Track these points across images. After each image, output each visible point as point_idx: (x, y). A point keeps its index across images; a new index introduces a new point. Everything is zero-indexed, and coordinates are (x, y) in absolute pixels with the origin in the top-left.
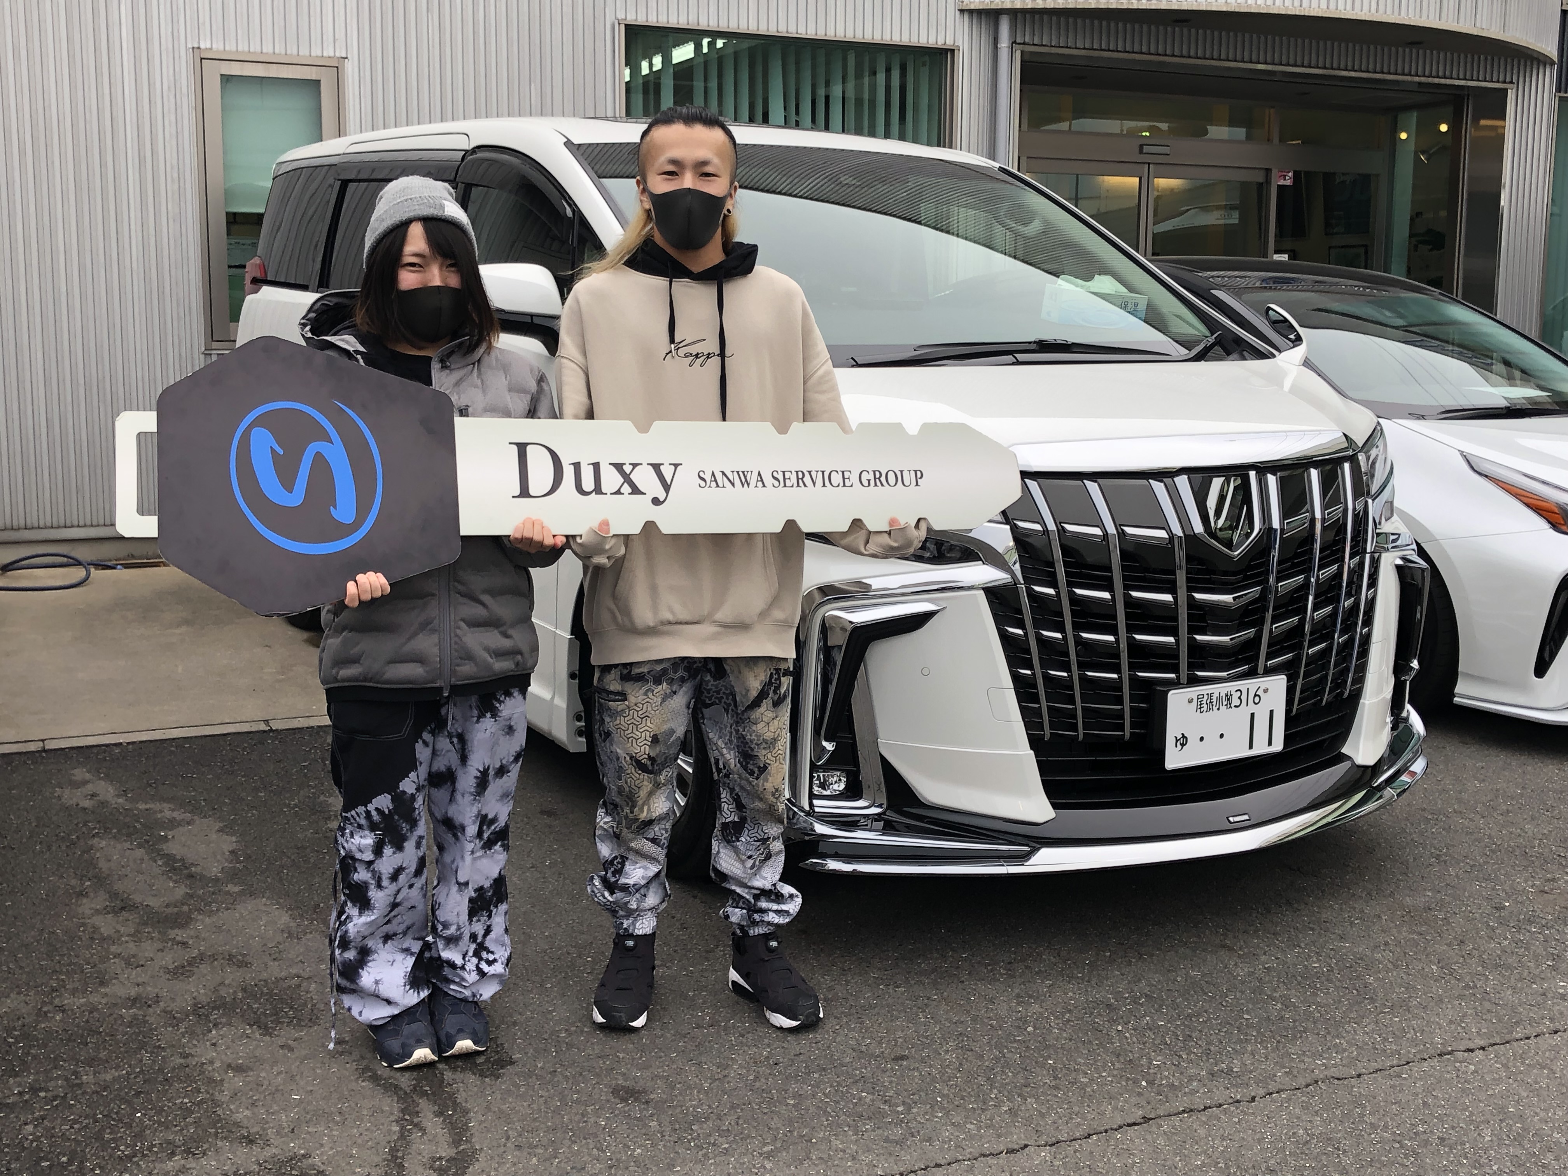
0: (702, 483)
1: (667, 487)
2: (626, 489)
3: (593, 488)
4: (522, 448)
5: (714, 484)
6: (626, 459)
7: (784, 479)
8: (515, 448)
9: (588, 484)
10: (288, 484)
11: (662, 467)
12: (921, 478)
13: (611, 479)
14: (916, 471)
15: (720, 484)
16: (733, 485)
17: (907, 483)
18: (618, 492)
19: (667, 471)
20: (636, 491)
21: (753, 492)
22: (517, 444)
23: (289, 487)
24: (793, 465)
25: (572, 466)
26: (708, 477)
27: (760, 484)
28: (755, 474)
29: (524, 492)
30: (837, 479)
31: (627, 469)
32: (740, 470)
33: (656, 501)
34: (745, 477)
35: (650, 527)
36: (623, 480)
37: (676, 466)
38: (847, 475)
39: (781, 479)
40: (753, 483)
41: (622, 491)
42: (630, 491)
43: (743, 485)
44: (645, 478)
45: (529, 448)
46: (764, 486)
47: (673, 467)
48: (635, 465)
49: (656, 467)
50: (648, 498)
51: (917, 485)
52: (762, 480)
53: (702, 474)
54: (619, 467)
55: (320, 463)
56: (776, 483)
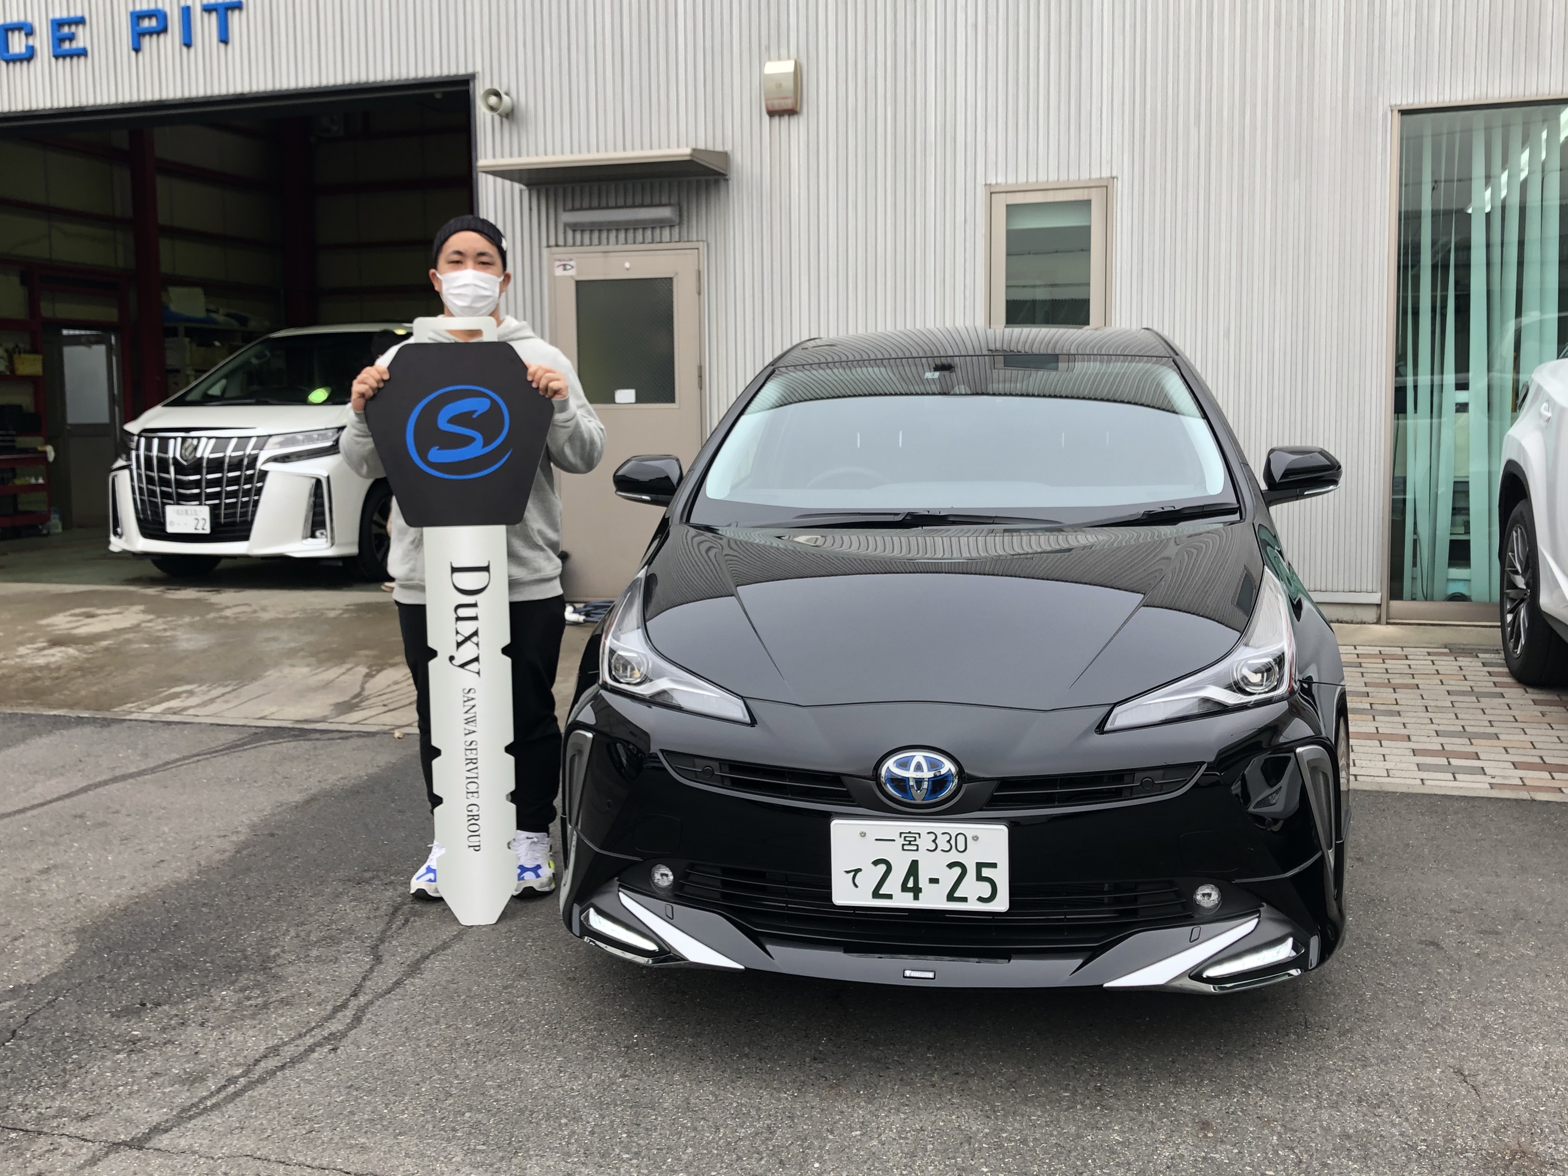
0: (466, 691)
2: (460, 638)
3: (460, 616)
4: (486, 569)
5: (466, 699)
6: (481, 638)
7: (471, 749)
8: (485, 565)
9: (462, 612)
10: (455, 420)
11: (475, 664)
12: (475, 850)
13: (467, 628)
14: (479, 846)
15: (466, 704)
16: (466, 712)
17: (471, 839)
18: (457, 633)
19: (474, 666)
20: (459, 644)
21: (461, 727)
22: (488, 566)
23: (453, 420)
24: (482, 756)
25: (473, 602)
26: (471, 695)
27: (467, 732)
28: (474, 729)
29: (454, 570)
30: (472, 788)
31: (475, 639)
32: (478, 718)
33: (452, 658)
34: (472, 722)
35: (433, 654)
36: (467, 635)
37: (478, 673)
38: (475, 795)
39: (471, 747)
40: (467, 726)
41: (459, 635)
42: (459, 641)
43: (466, 720)
44: (468, 651)
45: (485, 574)
46: (466, 735)
47: (477, 671)
48: (477, 644)
49: (476, 659)
50: (454, 653)
52: (469, 733)
53: (472, 691)
54: (475, 633)
55: (469, 440)
56: (468, 743)
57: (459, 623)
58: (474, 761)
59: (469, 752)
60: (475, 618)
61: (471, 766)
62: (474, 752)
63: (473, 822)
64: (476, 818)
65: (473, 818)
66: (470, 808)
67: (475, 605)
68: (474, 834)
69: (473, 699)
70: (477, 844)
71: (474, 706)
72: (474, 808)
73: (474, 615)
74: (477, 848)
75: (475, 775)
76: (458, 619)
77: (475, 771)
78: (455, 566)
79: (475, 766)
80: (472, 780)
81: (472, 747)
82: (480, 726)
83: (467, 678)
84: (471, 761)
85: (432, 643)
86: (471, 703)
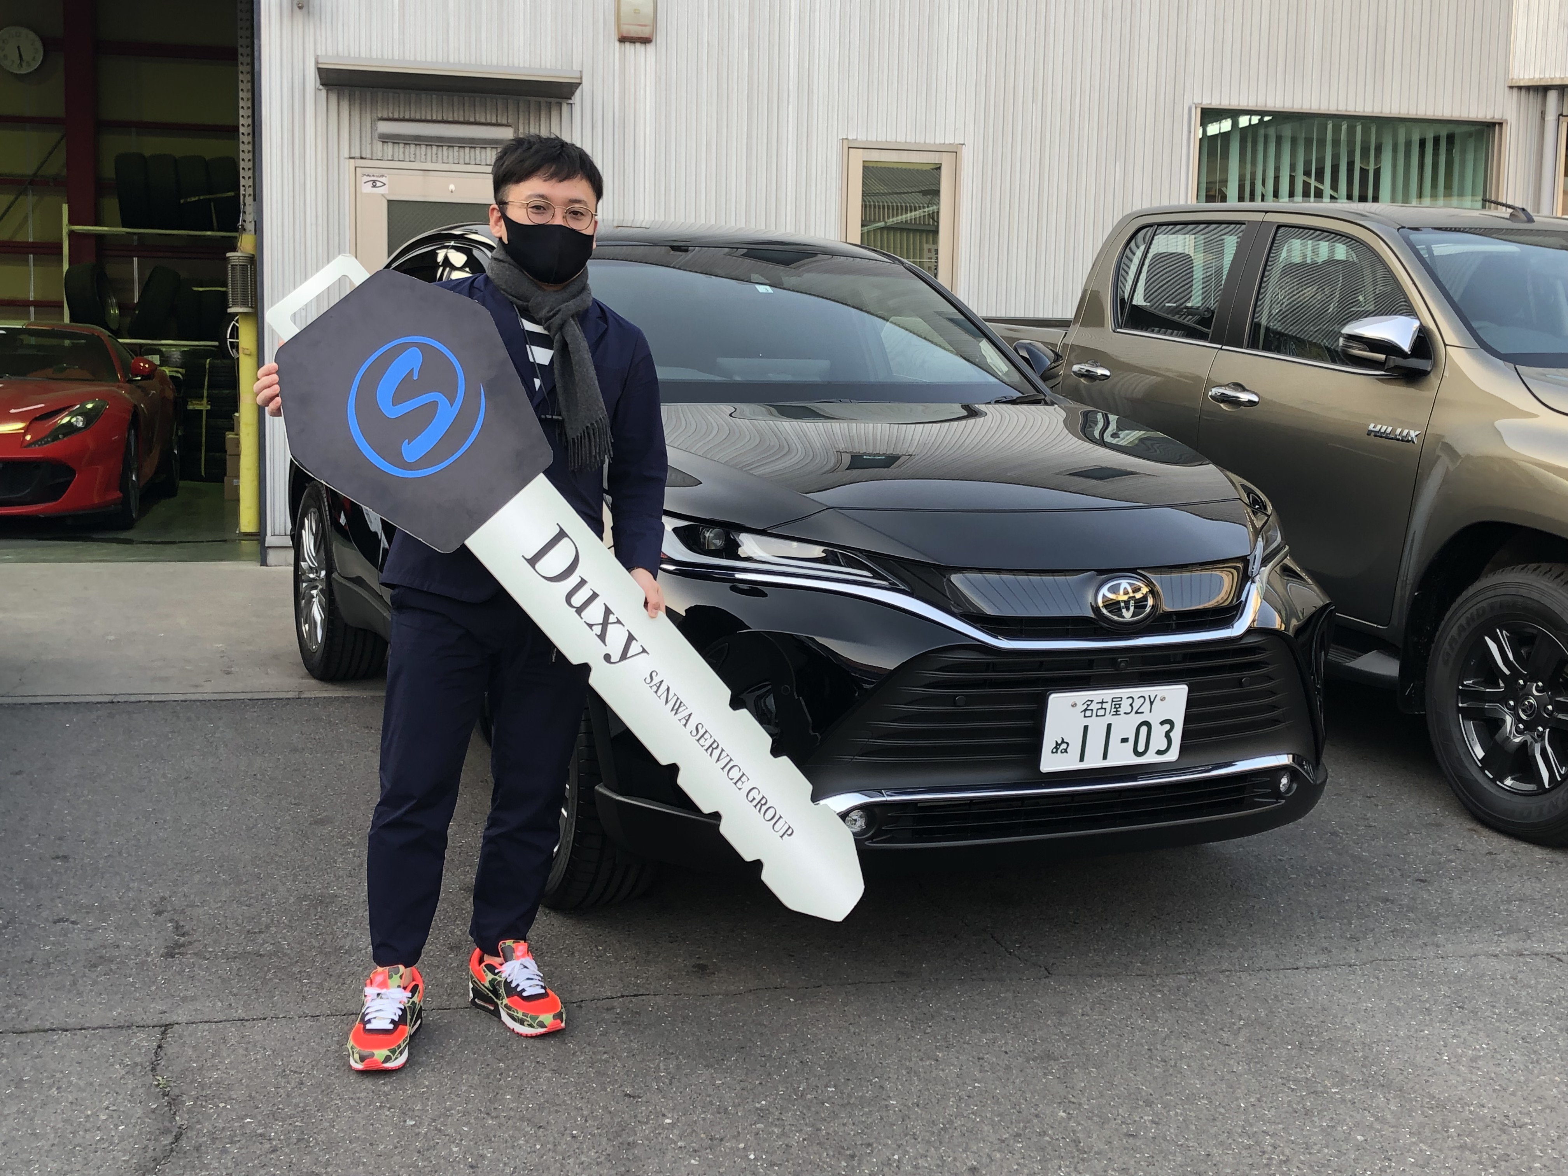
0: (648, 680)
1: (624, 656)
2: (598, 630)
3: (579, 606)
4: (562, 534)
5: (655, 688)
6: (618, 612)
7: (702, 736)
8: (557, 531)
9: (578, 600)
10: (399, 397)
11: (634, 642)
12: (789, 835)
13: (595, 613)
14: (789, 827)
15: (659, 693)
17: (777, 827)
18: (591, 626)
19: (634, 648)
20: (602, 637)
21: (674, 720)
22: (561, 529)
23: (397, 399)
24: (717, 733)
25: (580, 579)
26: (656, 680)
27: (684, 721)
28: (687, 713)
29: (533, 561)
30: (735, 774)
31: (612, 619)
32: (681, 699)
33: (607, 658)
34: (679, 706)
35: (586, 669)
36: (601, 622)
37: (644, 651)
38: (744, 779)
39: (699, 733)
40: (680, 716)
41: (594, 627)
42: (599, 633)
43: (672, 710)
44: (616, 637)
45: (566, 539)
46: (685, 725)
47: (641, 650)
48: (619, 622)
49: (631, 638)
50: (604, 650)
51: (782, 837)
52: (687, 721)
53: (654, 674)
55: (433, 406)
56: (694, 733)
57: (582, 615)
58: (715, 746)
59: (702, 741)
60: (595, 596)
61: (716, 753)
62: (705, 736)
63: (764, 808)
64: (763, 802)
65: (761, 804)
66: (750, 798)
67: (583, 582)
68: (775, 819)
69: (661, 682)
70: (786, 827)
71: (668, 689)
72: (754, 793)
73: (592, 593)
74: (789, 832)
75: (728, 759)
76: (579, 610)
77: (724, 754)
78: (529, 557)
79: (719, 750)
80: (729, 767)
81: (701, 732)
82: (691, 704)
83: (638, 665)
84: (711, 748)
85: (575, 659)
86: (663, 688)
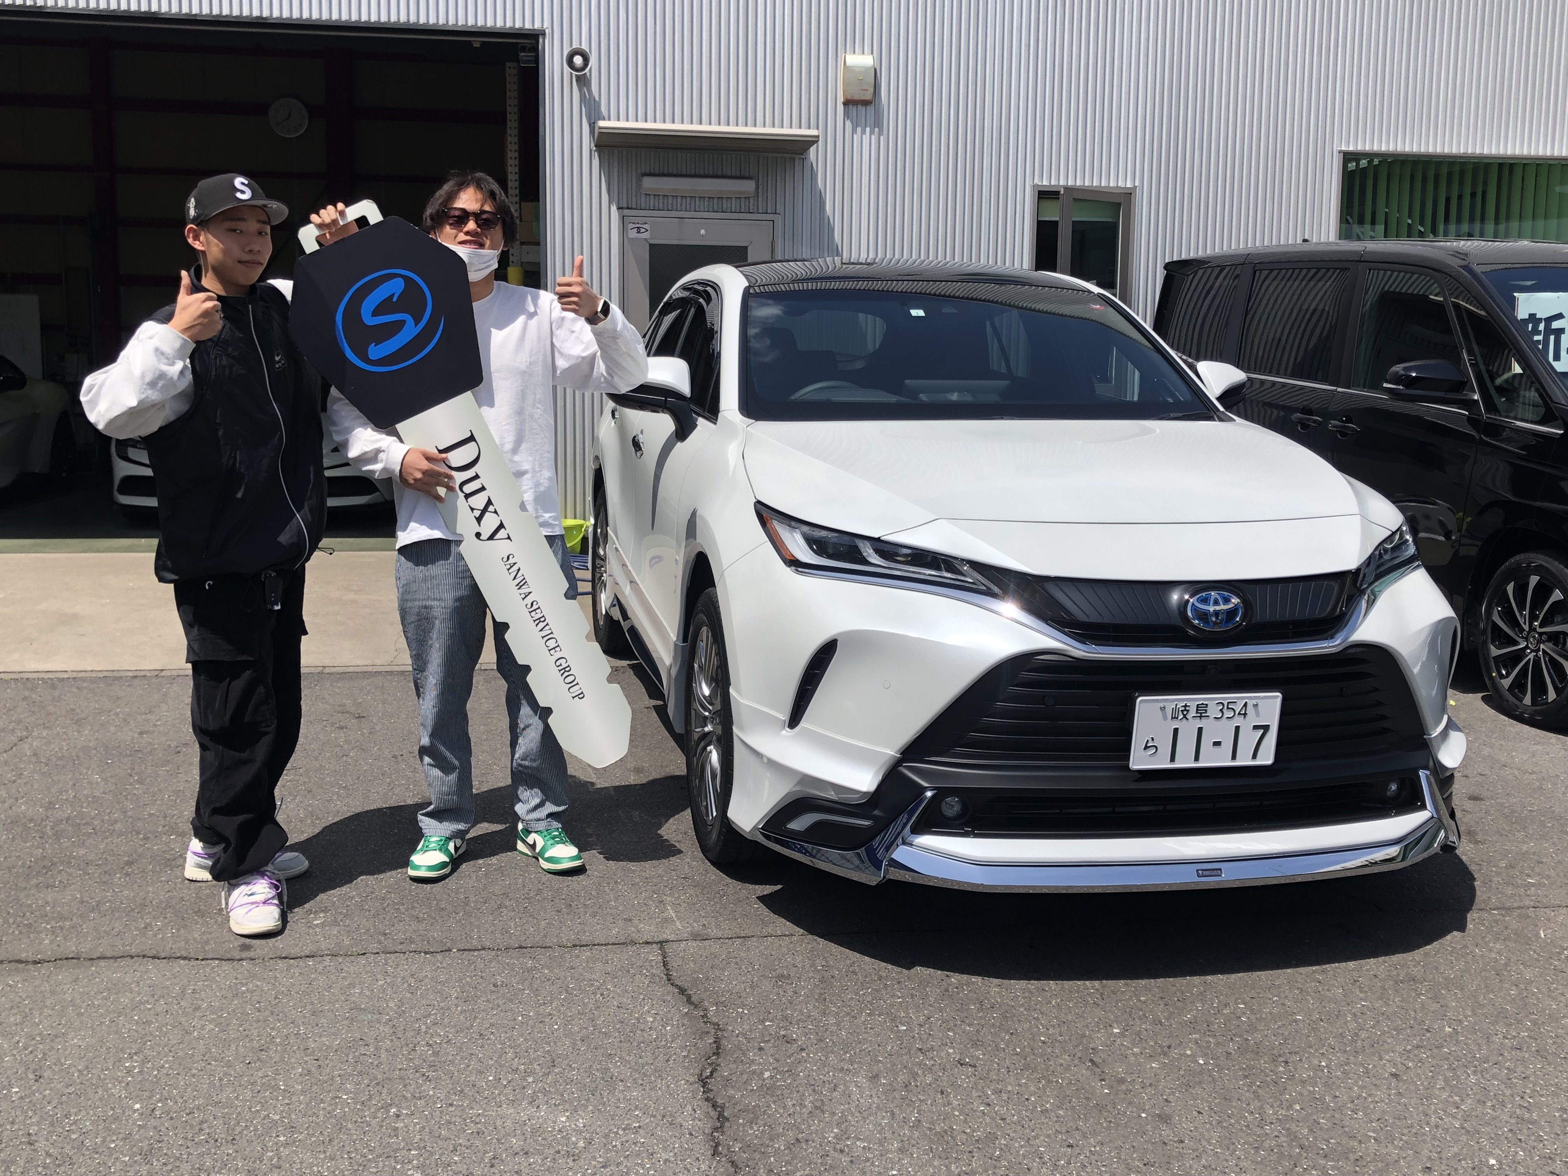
0: (505, 559)
1: (491, 538)
2: (477, 513)
3: (468, 492)
4: (472, 438)
5: (508, 567)
7: (535, 610)
8: (470, 434)
9: (468, 488)
11: (503, 529)
12: (579, 698)
13: (479, 501)
14: (582, 693)
15: (510, 571)
17: (572, 690)
18: (472, 509)
19: (502, 534)
20: (479, 520)
21: (516, 594)
22: (472, 435)
23: (375, 313)
24: (548, 610)
25: (475, 474)
26: (511, 561)
27: (523, 596)
30: (552, 644)
31: (491, 508)
32: (527, 579)
33: (478, 535)
34: (524, 584)
35: (460, 538)
36: (482, 508)
37: (509, 538)
38: (558, 649)
39: (533, 607)
40: (521, 591)
41: (475, 511)
42: (477, 516)
43: (517, 585)
44: (490, 522)
45: (473, 443)
46: (523, 599)
47: (507, 536)
48: (495, 512)
49: (501, 526)
50: (478, 529)
51: (573, 698)
52: (526, 596)
53: (511, 557)
54: (489, 502)
55: (401, 324)
56: (529, 606)
57: (469, 500)
60: (483, 489)
61: (542, 625)
62: (537, 611)
63: (566, 674)
64: (568, 669)
65: (565, 671)
66: (558, 663)
67: (477, 477)
68: (573, 684)
69: (515, 564)
70: (580, 692)
71: (519, 570)
72: (562, 661)
73: (481, 486)
74: (581, 696)
75: (550, 631)
76: (467, 496)
77: (547, 627)
79: (545, 623)
80: (548, 638)
82: (533, 585)
83: (501, 547)
84: (538, 621)
86: (515, 568)
